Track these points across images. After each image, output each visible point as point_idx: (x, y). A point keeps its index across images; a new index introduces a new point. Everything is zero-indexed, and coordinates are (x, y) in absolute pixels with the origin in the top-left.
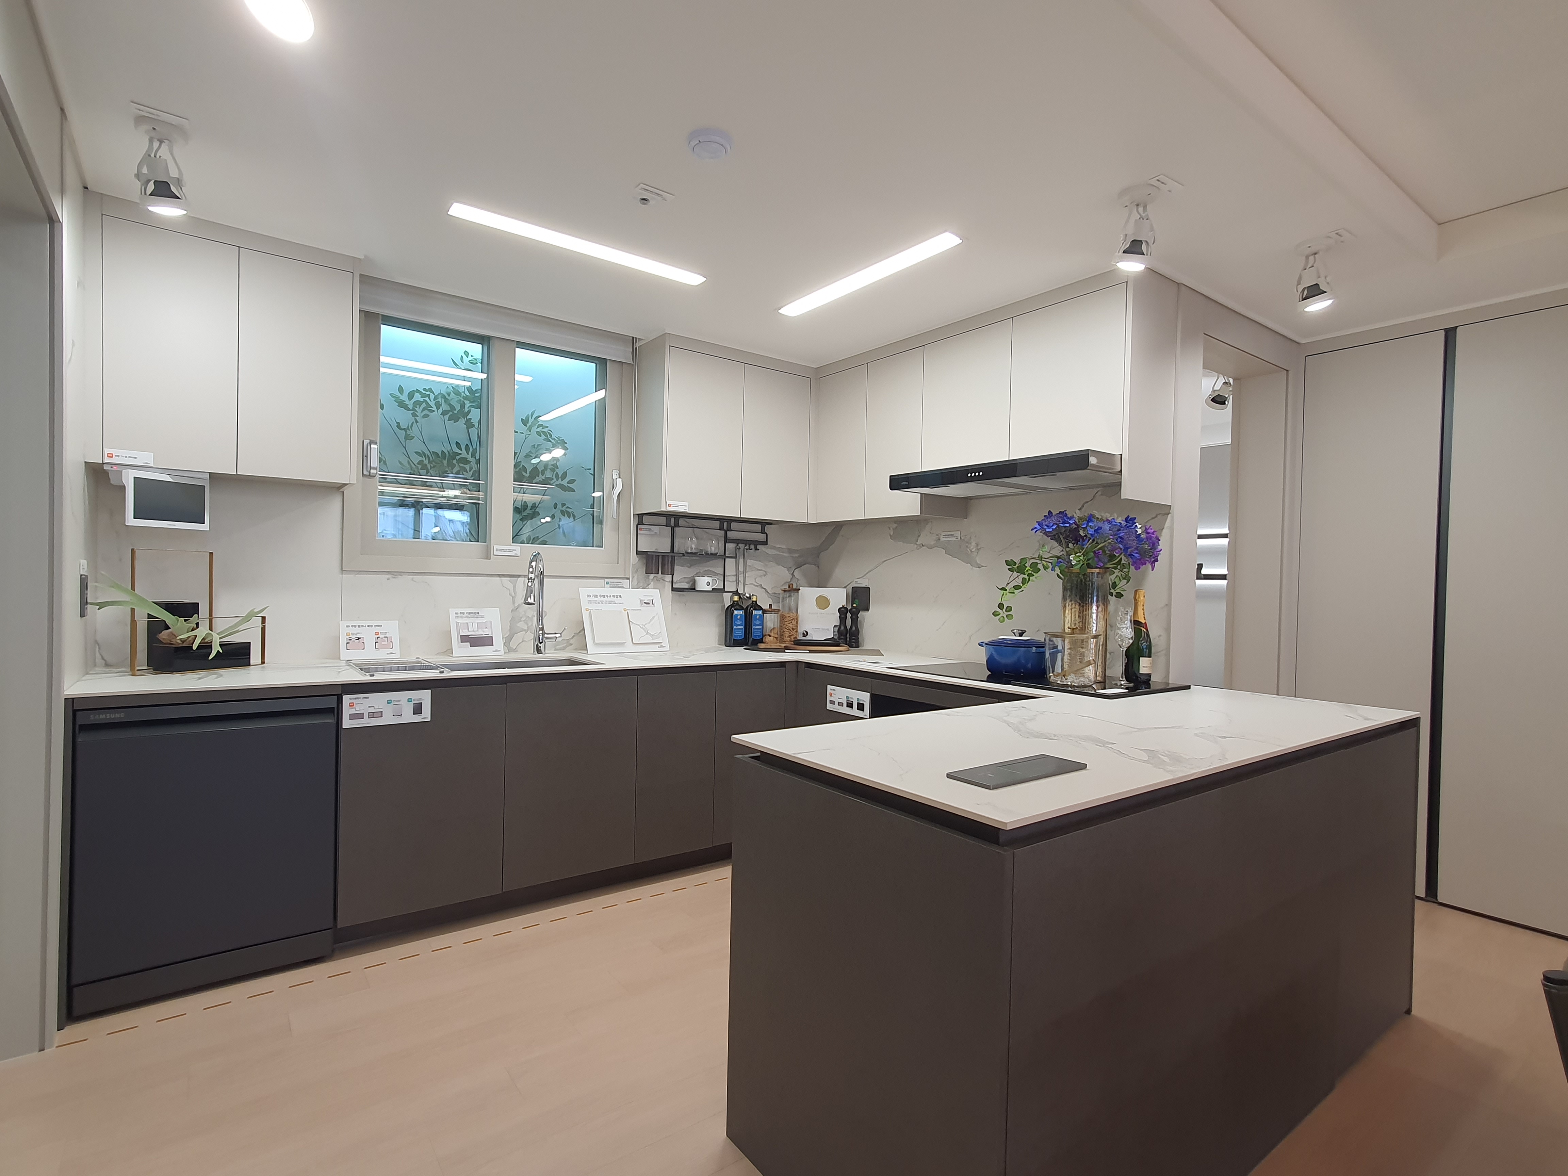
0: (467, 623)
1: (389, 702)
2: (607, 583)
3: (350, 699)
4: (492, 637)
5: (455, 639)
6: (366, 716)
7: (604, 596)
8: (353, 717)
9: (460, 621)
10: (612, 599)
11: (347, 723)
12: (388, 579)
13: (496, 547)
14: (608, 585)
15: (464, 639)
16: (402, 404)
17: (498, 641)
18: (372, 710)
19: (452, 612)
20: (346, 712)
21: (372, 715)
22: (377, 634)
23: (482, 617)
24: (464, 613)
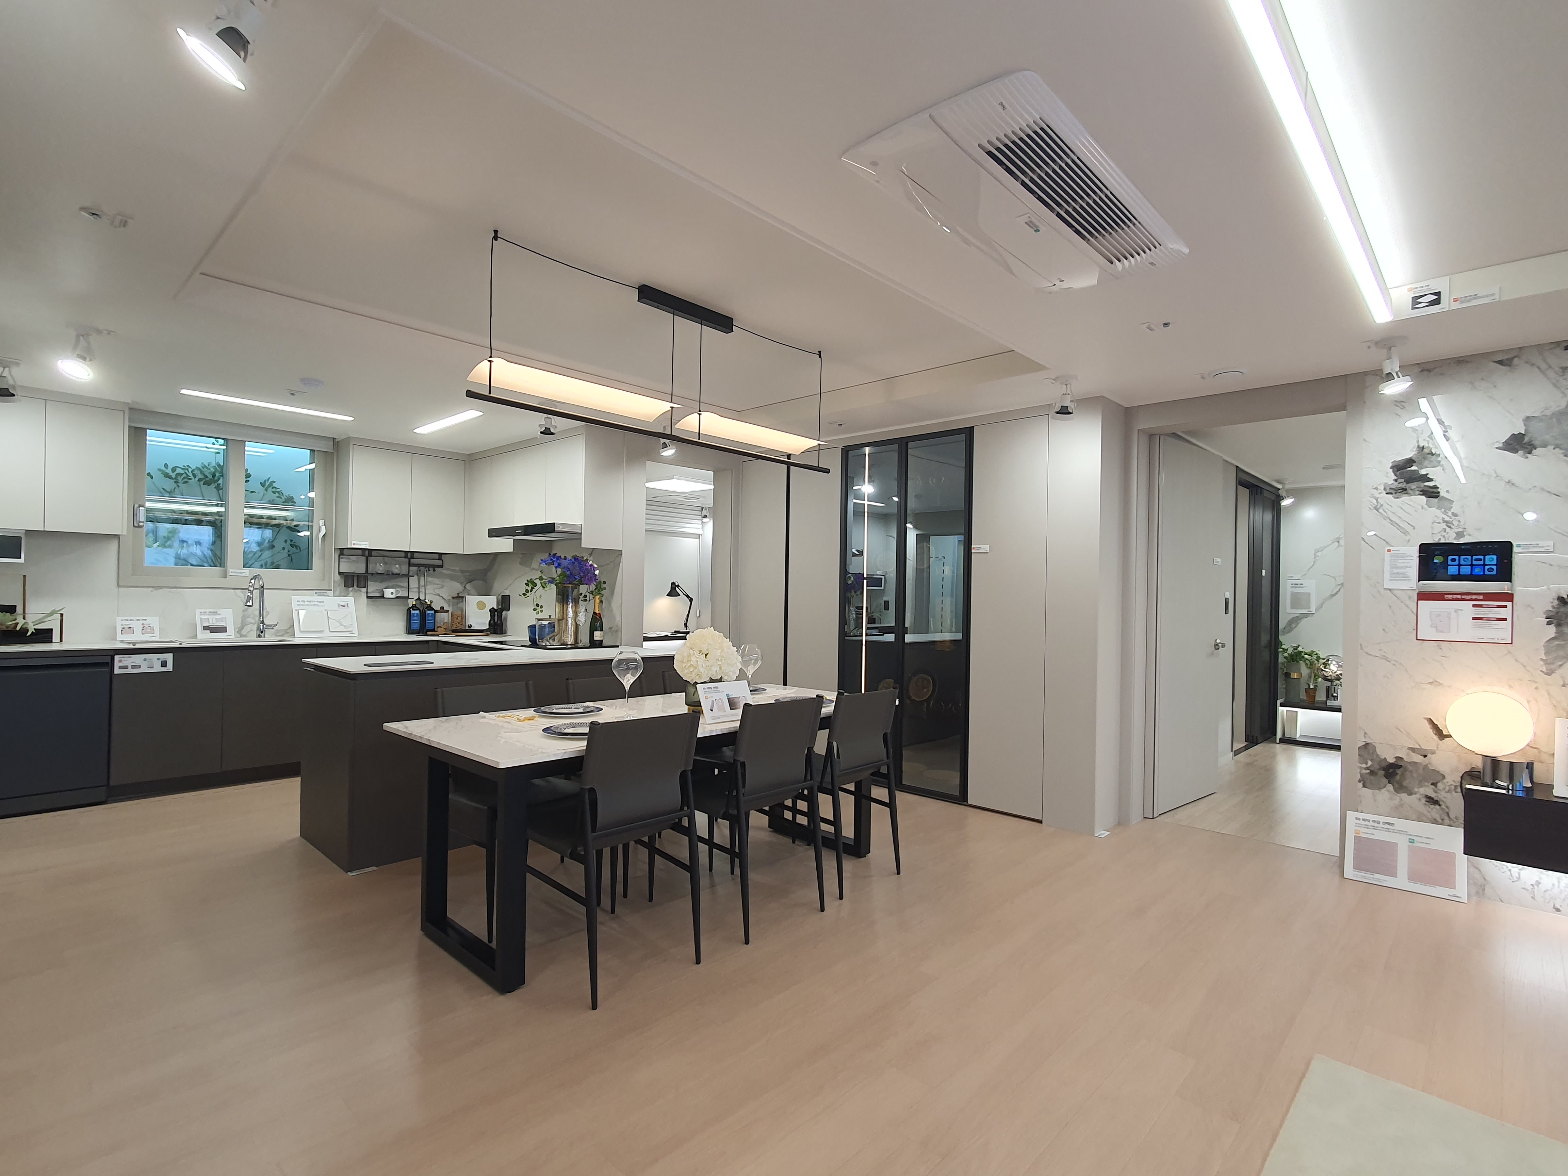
0: (208, 619)
1: (145, 660)
2: (316, 593)
3: (120, 658)
4: (226, 627)
5: (199, 628)
6: (130, 667)
7: (310, 602)
8: (120, 667)
9: (203, 617)
10: (316, 603)
11: (117, 671)
12: (152, 591)
13: (231, 570)
14: (317, 595)
15: (205, 628)
16: (167, 476)
17: (231, 631)
18: (133, 664)
19: (198, 611)
20: (117, 665)
21: (133, 667)
22: (143, 624)
23: (219, 615)
24: (206, 612)
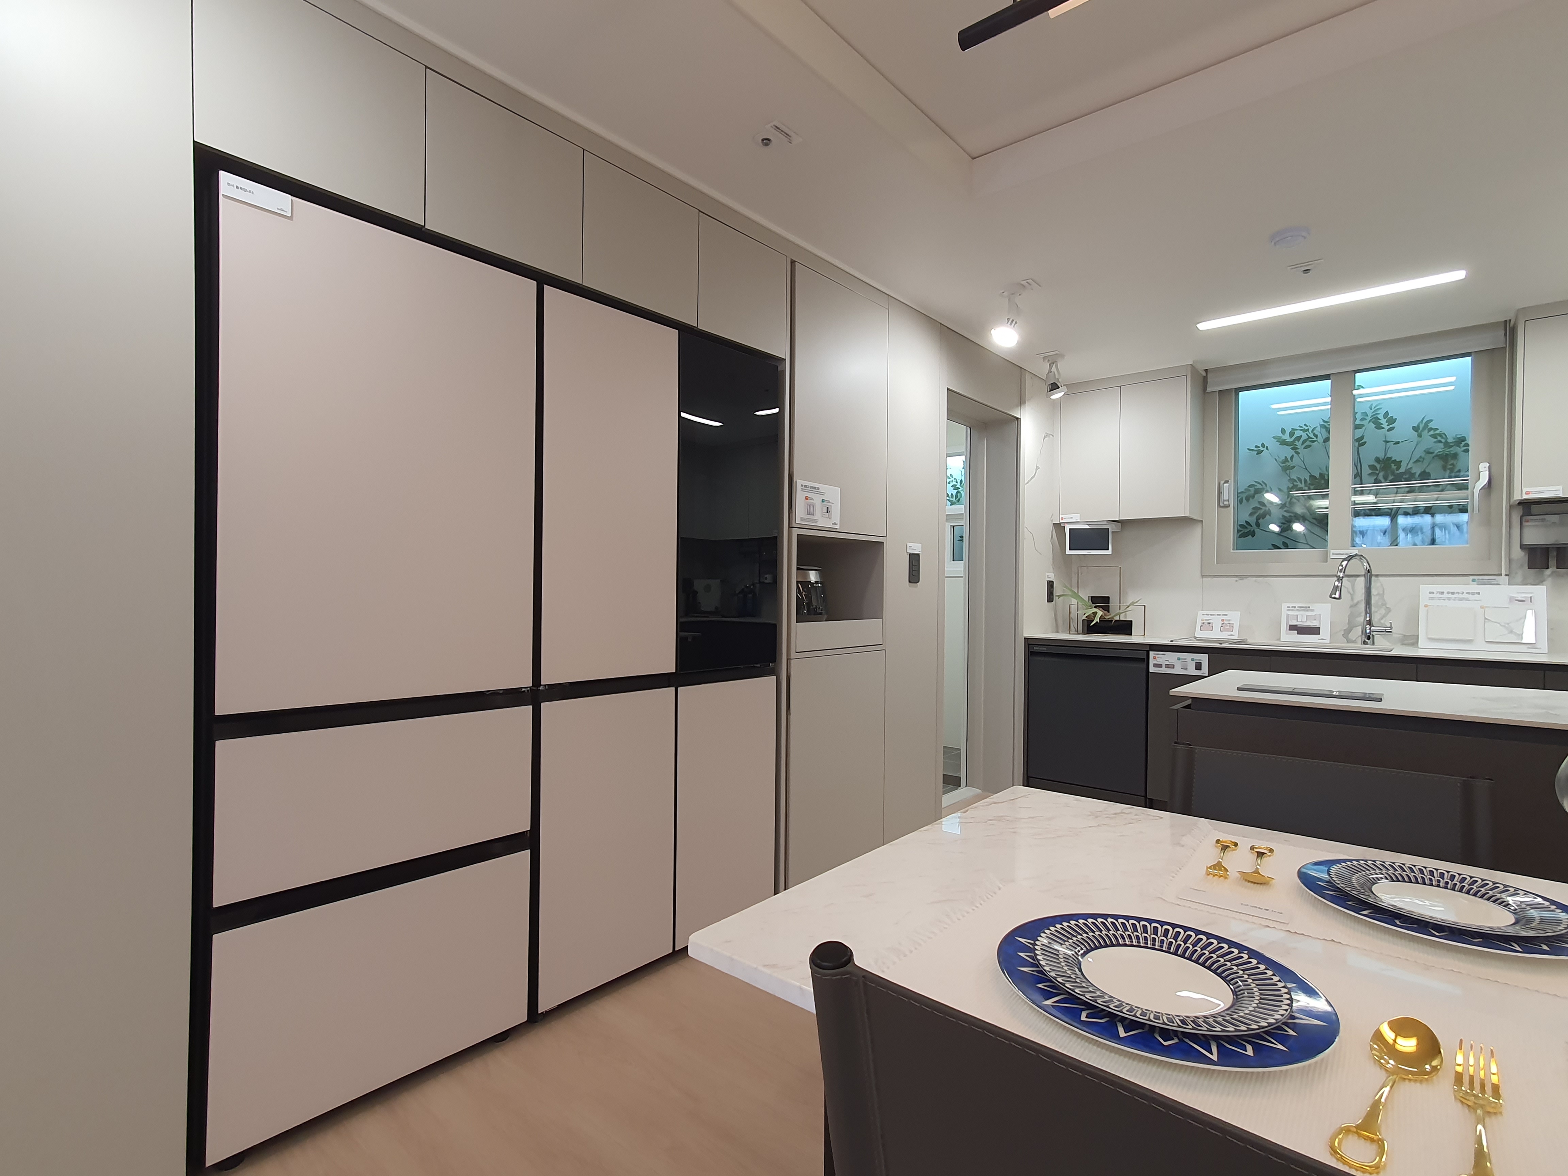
0: (1297, 615)
1: (1179, 659)
3: (1154, 654)
4: (1319, 628)
5: (1284, 627)
6: (1164, 666)
7: (1453, 593)
8: (1156, 665)
9: (1290, 613)
10: (1465, 596)
11: (1152, 669)
12: (1237, 581)
13: (1332, 551)
14: (1474, 583)
15: (1292, 628)
17: (1325, 633)
18: (1167, 663)
19: (1285, 606)
20: (1152, 662)
21: (1167, 666)
22: (1223, 620)
23: (1313, 610)
24: (1295, 607)
